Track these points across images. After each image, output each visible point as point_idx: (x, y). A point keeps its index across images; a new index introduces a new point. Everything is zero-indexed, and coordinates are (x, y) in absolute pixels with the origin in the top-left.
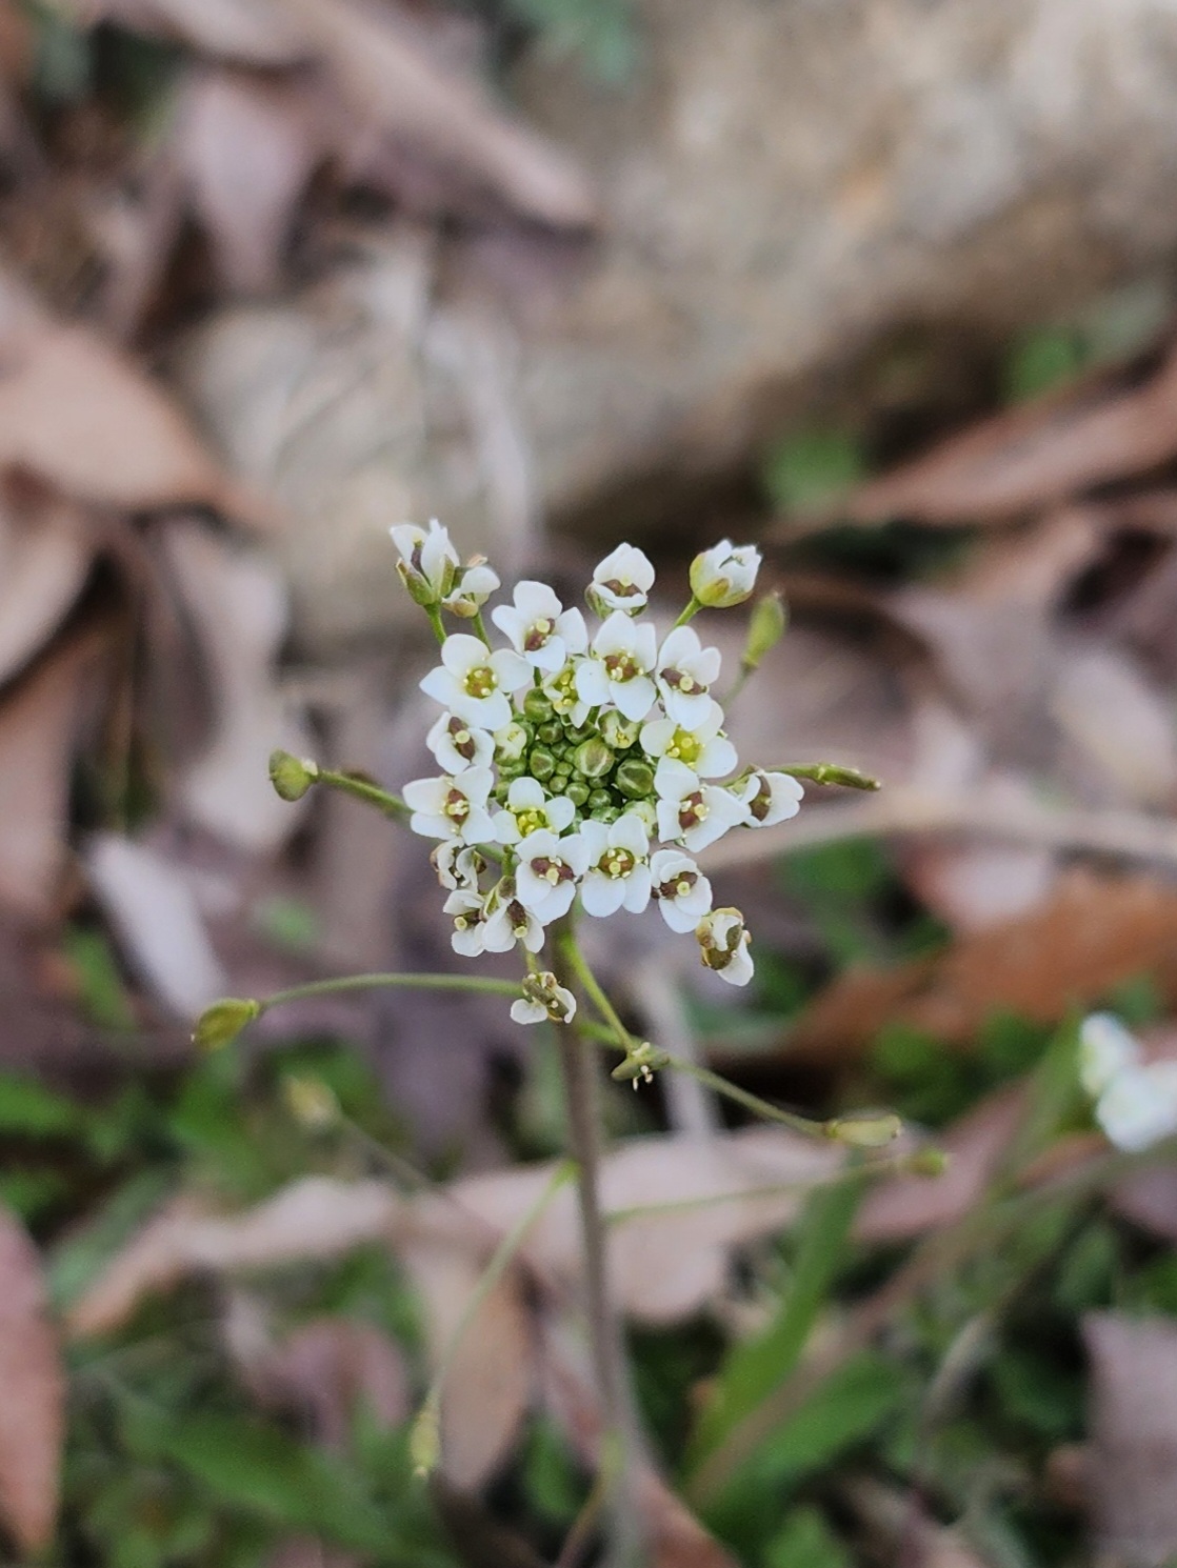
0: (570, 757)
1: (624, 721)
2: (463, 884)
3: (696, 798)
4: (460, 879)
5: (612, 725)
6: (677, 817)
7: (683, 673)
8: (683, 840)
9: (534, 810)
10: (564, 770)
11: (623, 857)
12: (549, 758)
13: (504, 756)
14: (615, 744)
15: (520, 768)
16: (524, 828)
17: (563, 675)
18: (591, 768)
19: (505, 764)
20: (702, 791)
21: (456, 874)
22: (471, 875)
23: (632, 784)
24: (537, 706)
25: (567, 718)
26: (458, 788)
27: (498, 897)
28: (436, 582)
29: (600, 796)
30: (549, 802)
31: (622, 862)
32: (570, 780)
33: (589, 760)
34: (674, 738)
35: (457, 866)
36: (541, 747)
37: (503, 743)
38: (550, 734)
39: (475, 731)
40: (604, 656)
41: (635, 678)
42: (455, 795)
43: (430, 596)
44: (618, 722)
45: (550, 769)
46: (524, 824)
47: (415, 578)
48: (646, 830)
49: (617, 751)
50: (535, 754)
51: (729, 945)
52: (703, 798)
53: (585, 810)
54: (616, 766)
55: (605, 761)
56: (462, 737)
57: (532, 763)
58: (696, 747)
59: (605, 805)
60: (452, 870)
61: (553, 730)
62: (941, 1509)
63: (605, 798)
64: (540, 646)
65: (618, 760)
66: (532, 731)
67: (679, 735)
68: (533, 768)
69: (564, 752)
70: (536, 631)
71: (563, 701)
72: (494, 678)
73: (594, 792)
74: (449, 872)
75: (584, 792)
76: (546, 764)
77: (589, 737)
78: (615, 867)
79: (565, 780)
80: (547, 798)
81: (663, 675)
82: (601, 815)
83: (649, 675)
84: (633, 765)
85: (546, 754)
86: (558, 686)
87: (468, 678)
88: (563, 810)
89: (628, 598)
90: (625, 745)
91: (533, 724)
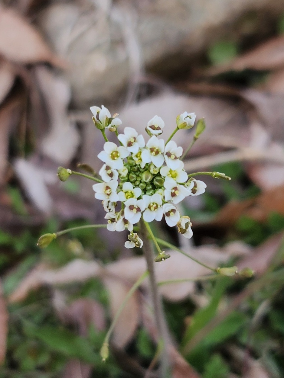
0: (140, 175)
1: (155, 167)
2: (111, 211)
3: (175, 189)
4: (110, 210)
5: (152, 168)
6: (170, 194)
7: (172, 153)
8: (172, 200)
9: (130, 192)
10: (139, 179)
11: (155, 205)
12: (134, 176)
13: (122, 176)
14: (153, 173)
15: (126, 178)
16: (127, 197)
17: (138, 153)
18: (146, 179)
19: (122, 178)
20: (177, 187)
21: (109, 208)
22: (113, 208)
23: (158, 183)
24: (131, 161)
25: (139, 165)
26: (108, 186)
27: (120, 215)
28: (103, 123)
29: (149, 186)
30: (134, 189)
31: (155, 207)
32: (141, 182)
33: (146, 177)
34: (170, 171)
35: (109, 206)
36: (132, 172)
37: (121, 172)
38: (135, 169)
39: (113, 170)
40: (150, 148)
41: (158, 155)
42: (107, 188)
43: (102, 127)
44: (154, 167)
45: (135, 179)
46: (127, 195)
47: (97, 122)
48: (162, 197)
49: (154, 175)
50: (131, 175)
51: (186, 227)
52: (178, 188)
53: (145, 191)
54: (153, 178)
55: (150, 177)
56: (109, 172)
57: (130, 177)
58: (176, 174)
59: (151, 189)
60: (108, 207)
61: (136, 168)
62: (254, 354)
63: (151, 187)
64: (132, 145)
65: (154, 176)
66: (130, 168)
67: (171, 171)
68: (130, 179)
69: (139, 174)
70: (130, 141)
71: (138, 161)
72: (118, 155)
73: (148, 185)
74: (106, 207)
75: (144, 185)
76: (133, 178)
77: (146, 170)
78: (152, 208)
79: (139, 182)
80: (134, 188)
81: (166, 154)
82: (149, 192)
83: (163, 154)
84: (158, 178)
85: (134, 175)
86: (137, 156)
87: (111, 154)
88: (138, 192)
89: (157, 131)
90: (156, 173)
91: (130, 166)
